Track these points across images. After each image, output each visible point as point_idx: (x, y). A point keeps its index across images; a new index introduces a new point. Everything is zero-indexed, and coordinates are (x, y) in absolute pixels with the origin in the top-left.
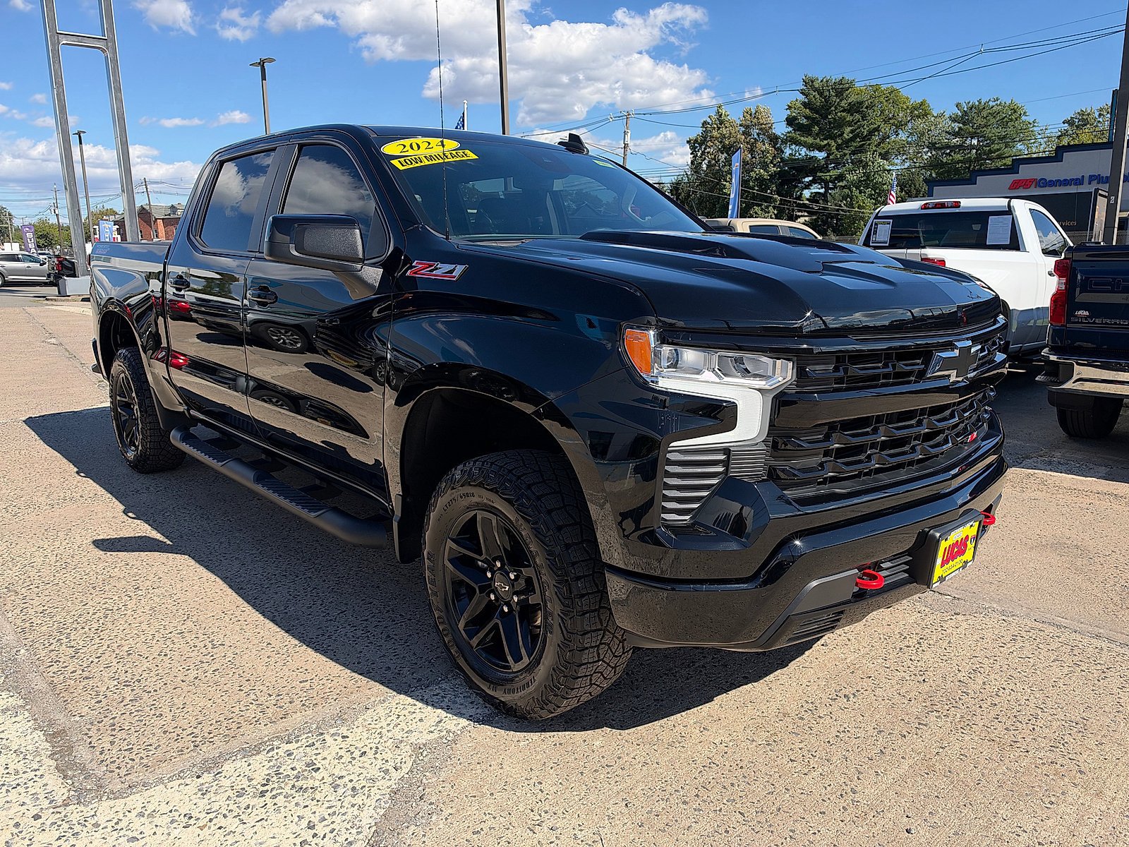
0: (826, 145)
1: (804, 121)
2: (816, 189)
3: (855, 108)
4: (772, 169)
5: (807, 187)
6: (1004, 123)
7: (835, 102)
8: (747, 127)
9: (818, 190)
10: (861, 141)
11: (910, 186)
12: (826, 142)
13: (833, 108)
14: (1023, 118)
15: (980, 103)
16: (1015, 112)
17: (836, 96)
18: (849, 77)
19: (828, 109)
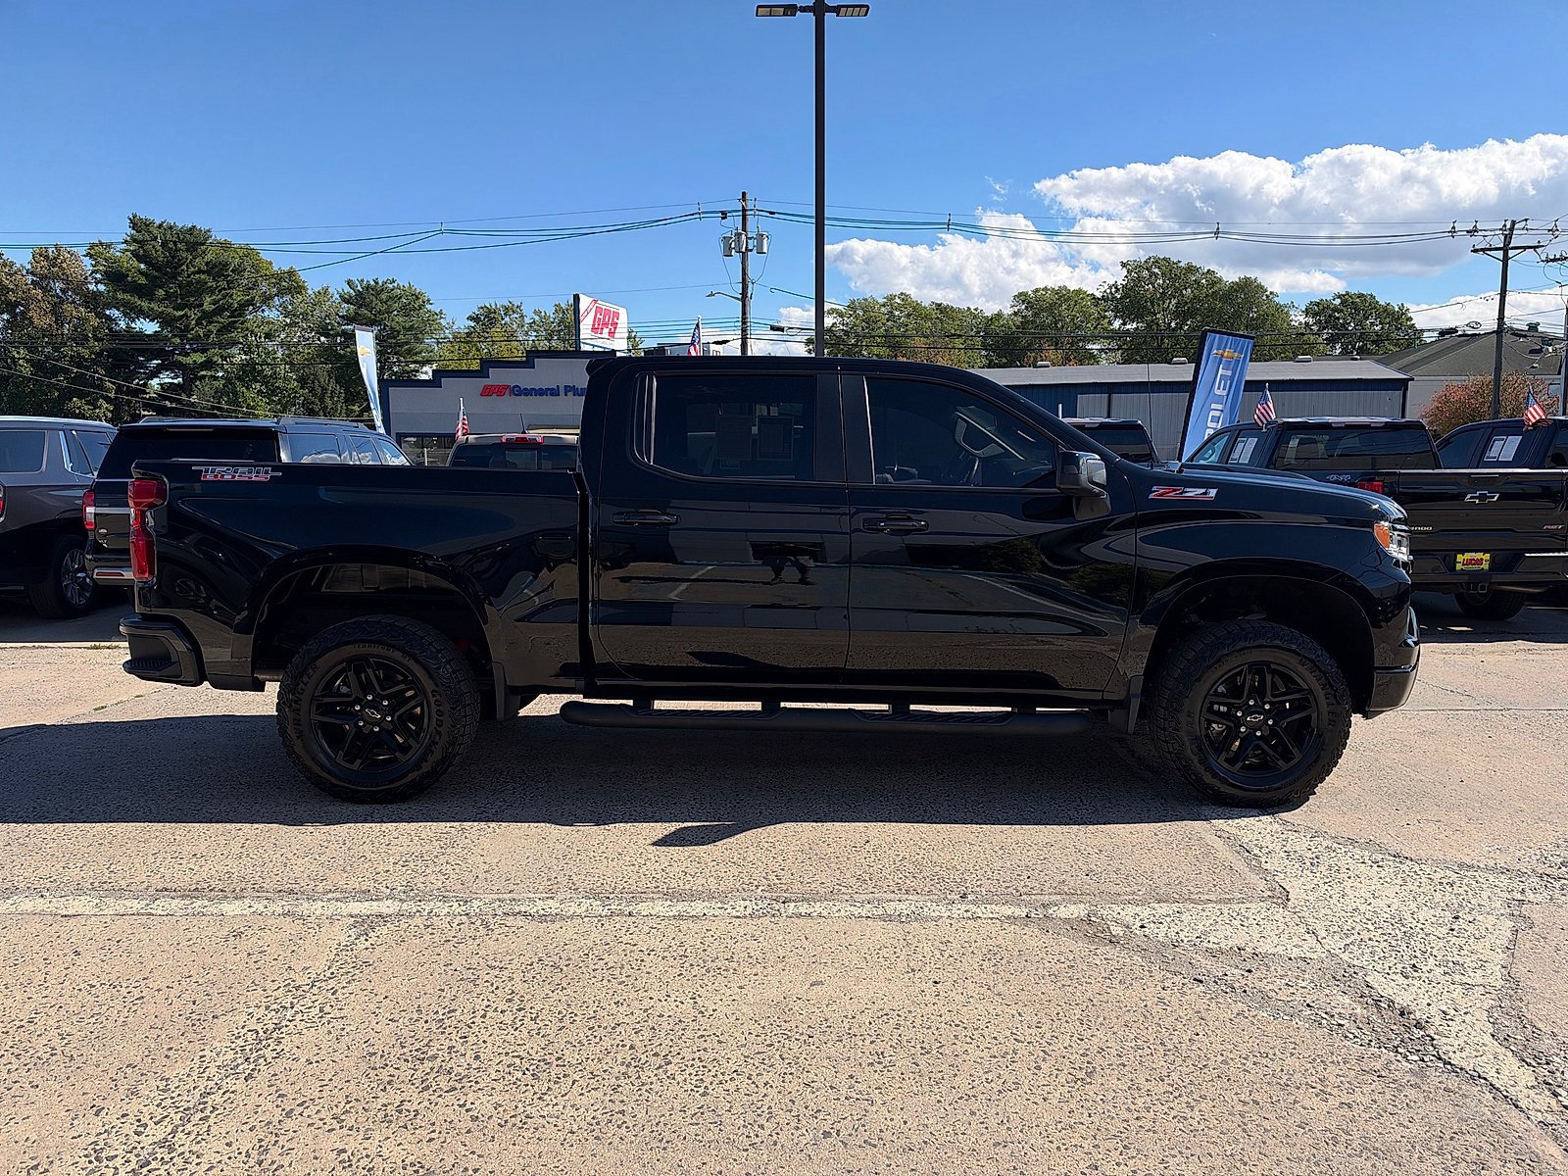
0: (183, 316)
1: (143, 281)
2: (166, 378)
3: (217, 269)
4: (97, 346)
5: (155, 374)
6: (407, 311)
7: (187, 259)
8: (43, 277)
9: (171, 381)
10: (229, 317)
11: (313, 382)
12: (181, 313)
13: (184, 267)
14: (428, 306)
15: (377, 283)
16: (418, 298)
17: (187, 250)
18: (202, 226)
19: (176, 268)
